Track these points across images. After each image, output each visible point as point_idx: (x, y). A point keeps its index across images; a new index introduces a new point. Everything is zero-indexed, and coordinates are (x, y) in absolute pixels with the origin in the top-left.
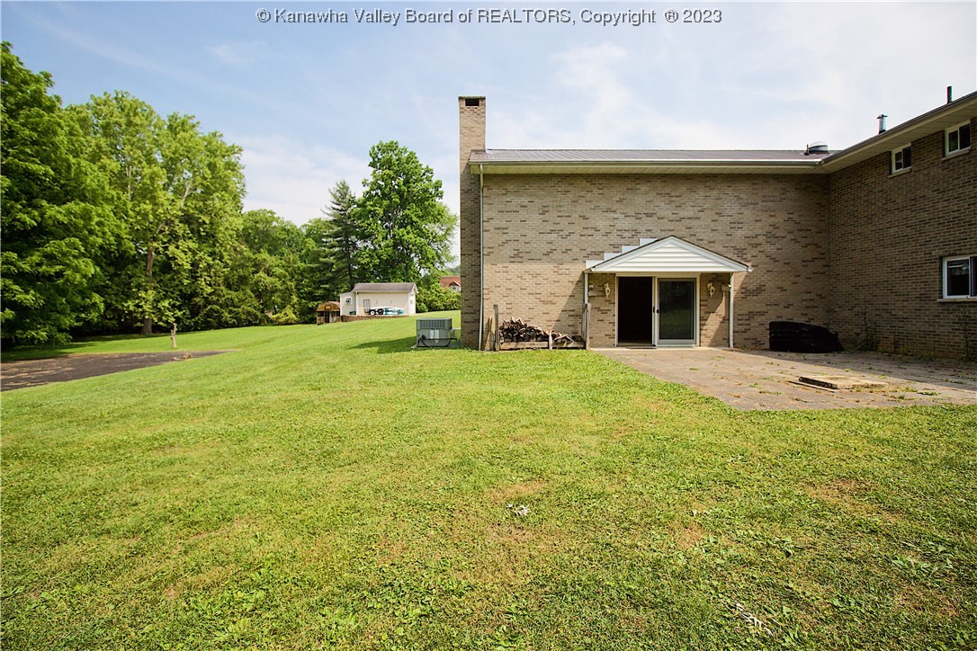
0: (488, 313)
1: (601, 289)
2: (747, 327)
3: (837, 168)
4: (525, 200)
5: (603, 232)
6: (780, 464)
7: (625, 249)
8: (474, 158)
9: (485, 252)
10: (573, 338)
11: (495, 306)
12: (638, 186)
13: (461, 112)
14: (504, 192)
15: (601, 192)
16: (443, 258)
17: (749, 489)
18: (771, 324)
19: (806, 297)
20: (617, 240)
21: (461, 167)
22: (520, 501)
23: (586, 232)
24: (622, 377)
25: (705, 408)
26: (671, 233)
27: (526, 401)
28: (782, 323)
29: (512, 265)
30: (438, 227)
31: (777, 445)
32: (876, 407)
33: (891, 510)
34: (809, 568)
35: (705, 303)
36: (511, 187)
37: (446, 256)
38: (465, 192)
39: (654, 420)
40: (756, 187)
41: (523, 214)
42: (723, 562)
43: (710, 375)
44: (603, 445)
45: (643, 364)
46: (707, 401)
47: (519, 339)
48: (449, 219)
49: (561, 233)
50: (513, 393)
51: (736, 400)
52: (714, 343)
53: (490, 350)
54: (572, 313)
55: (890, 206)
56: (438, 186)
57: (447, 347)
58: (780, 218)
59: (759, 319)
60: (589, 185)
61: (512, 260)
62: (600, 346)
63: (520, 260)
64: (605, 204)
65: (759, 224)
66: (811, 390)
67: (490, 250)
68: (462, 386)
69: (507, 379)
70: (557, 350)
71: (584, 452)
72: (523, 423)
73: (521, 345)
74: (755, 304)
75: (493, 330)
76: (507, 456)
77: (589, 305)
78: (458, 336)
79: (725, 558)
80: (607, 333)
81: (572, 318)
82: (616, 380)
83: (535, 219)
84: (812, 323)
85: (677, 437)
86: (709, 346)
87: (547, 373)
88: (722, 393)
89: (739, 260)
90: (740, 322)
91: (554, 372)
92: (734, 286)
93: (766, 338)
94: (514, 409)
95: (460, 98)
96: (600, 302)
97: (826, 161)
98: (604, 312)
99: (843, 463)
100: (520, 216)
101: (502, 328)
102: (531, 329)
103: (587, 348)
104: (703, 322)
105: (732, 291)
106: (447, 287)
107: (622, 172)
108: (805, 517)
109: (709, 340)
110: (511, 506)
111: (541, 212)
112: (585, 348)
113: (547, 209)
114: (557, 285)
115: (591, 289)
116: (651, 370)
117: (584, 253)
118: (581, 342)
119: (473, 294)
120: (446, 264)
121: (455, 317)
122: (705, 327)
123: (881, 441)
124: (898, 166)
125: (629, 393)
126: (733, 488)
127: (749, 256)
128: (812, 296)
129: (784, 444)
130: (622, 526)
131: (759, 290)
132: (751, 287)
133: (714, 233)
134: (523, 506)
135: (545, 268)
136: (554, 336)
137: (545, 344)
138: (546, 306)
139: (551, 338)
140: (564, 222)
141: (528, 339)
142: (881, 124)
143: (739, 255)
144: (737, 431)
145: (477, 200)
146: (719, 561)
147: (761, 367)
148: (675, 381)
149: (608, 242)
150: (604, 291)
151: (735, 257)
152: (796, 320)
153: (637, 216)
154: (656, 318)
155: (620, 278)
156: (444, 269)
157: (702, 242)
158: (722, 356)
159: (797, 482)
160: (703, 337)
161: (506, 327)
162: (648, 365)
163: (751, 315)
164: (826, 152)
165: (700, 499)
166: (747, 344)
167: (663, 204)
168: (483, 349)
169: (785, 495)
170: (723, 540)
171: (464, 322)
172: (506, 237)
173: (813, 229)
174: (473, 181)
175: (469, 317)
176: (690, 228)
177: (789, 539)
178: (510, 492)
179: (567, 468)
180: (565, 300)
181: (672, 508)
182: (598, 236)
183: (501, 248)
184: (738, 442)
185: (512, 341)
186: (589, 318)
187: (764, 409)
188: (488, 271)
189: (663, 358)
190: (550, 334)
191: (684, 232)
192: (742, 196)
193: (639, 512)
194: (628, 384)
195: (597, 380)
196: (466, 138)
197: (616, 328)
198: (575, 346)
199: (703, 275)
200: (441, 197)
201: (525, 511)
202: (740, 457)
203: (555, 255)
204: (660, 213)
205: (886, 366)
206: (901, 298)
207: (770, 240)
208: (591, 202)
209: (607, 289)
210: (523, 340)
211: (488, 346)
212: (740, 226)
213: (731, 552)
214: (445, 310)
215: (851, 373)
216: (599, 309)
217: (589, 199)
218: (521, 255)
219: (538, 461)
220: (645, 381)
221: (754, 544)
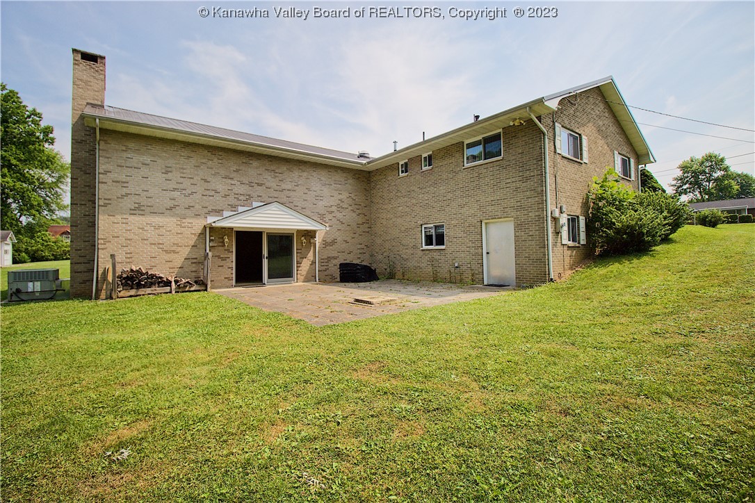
0: (103, 262)
1: (221, 240)
2: (326, 267)
3: (374, 168)
4: (147, 159)
5: (222, 194)
6: (338, 360)
7: (241, 209)
8: (89, 111)
9: (101, 203)
10: (196, 282)
11: (113, 256)
12: (251, 162)
13: (75, 64)
14: (124, 148)
15: (220, 161)
16: (54, 206)
17: (318, 383)
18: (340, 265)
19: (359, 246)
20: (234, 202)
21: (73, 117)
22: (121, 445)
23: (207, 193)
24: (235, 311)
25: (295, 328)
26: (276, 200)
27: (141, 344)
28: (346, 264)
29: (133, 217)
30: (47, 173)
31: (338, 347)
32: (391, 313)
33: (395, 377)
34: (350, 430)
35: (300, 251)
36: (131, 145)
37: (58, 204)
38: (76, 142)
39: (258, 343)
40: (330, 173)
41: (144, 171)
42: (297, 443)
43: (301, 303)
44: (212, 373)
45: (255, 299)
46: (297, 322)
47: (139, 286)
48: (62, 167)
49: (184, 192)
50: (127, 338)
51: (317, 319)
52: (307, 280)
53: (106, 299)
54: (195, 261)
55: (399, 194)
56: (48, 131)
57: (52, 299)
58: (345, 196)
59: (335, 262)
60: (209, 154)
61: (132, 212)
62: (220, 287)
63: (141, 212)
64: (223, 172)
65: (332, 198)
66: (360, 306)
67: (107, 202)
68: (66, 339)
69: (122, 326)
70: (180, 294)
71: (194, 382)
72: (134, 366)
73: (141, 291)
74: (331, 252)
75: (110, 278)
76: (111, 403)
77: (210, 254)
78: (67, 287)
79: (299, 440)
80: (227, 276)
81: (194, 265)
82: (230, 315)
83: (157, 177)
84: (364, 263)
85: (273, 354)
86: (303, 282)
87: (167, 316)
88: (307, 315)
89: (321, 221)
90: (323, 264)
91: (174, 313)
92: (318, 240)
93: (337, 275)
94: (126, 354)
95: (74, 51)
96: (220, 251)
97: (369, 163)
98: (224, 259)
99: (373, 352)
100: (142, 173)
101: (120, 277)
102: (152, 276)
103: (209, 289)
104: (299, 265)
105: (317, 242)
106: (58, 236)
107: (238, 149)
108: (350, 394)
109: (303, 278)
110: (109, 453)
111: (164, 171)
112: (206, 290)
113: (170, 169)
114: (180, 236)
115: (212, 240)
116: (260, 304)
117: (205, 210)
118: (202, 285)
119: (87, 243)
120: (57, 212)
121: (64, 268)
122: (300, 269)
123: (392, 334)
124: (402, 172)
125: (239, 324)
126: (309, 384)
127: (327, 219)
128: (362, 246)
129: (341, 346)
130: (222, 440)
131: (334, 242)
132: (329, 240)
133: (305, 202)
134: (123, 450)
135: (169, 222)
136: (176, 282)
137: (168, 289)
138: (169, 255)
139: (173, 283)
140: (187, 183)
141: (150, 285)
142: (395, 145)
143: (321, 219)
144: (315, 342)
145: (92, 152)
146: (294, 444)
147: (334, 294)
148: (276, 310)
149: (227, 203)
150: (223, 242)
151: (319, 220)
152: (354, 262)
153: (250, 184)
154: (265, 263)
155: (238, 233)
156: (55, 217)
157: (297, 208)
158: (310, 288)
159: (347, 370)
160: (299, 276)
161: (125, 276)
162: (259, 300)
163: (329, 259)
164: (368, 158)
165: (285, 399)
166: (326, 279)
167: (269, 178)
168: (97, 298)
169: (340, 381)
170: (298, 427)
171: (73, 271)
172: (125, 191)
173: (362, 204)
174: (88, 133)
175: (81, 267)
176: (289, 197)
177: (340, 413)
178: (112, 439)
179: (176, 400)
180: (188, 249)
181: (264, 412)
182: (218, 197)
183: (120, 200)
184: (314, 350)
185: (132, 288)
186: (210, 265)
187: (332, 323)
188: (104, 223)
189: (271, 293)
190: (173, 280)
191: (285, 200)
192: (322, 178)
193: (236, 423)
194: (240, 317)
195: (213, 317)
196: (80, 90)
197: (234, 271)
198: (197, 289)
199: (298, 231)
200: (52, 143)
201: (126, 454)
202: (315, 361)
203: (178, 210)
204: (268, 184)
205: (398, 287)
206: (405, 247)
207: (339, 209)
208: (212, 168)
209: (226, 240)
210: (144, 286)
211: (103, 294)
212: (321, 198)
213: (303, 434)
214: (55, 260)
215: (381, 294)
216: (219, 257)
217: (210, 166)
218: (143, 208)
219: (146, 400)
220: (254, 313)
221: (318, 423)
